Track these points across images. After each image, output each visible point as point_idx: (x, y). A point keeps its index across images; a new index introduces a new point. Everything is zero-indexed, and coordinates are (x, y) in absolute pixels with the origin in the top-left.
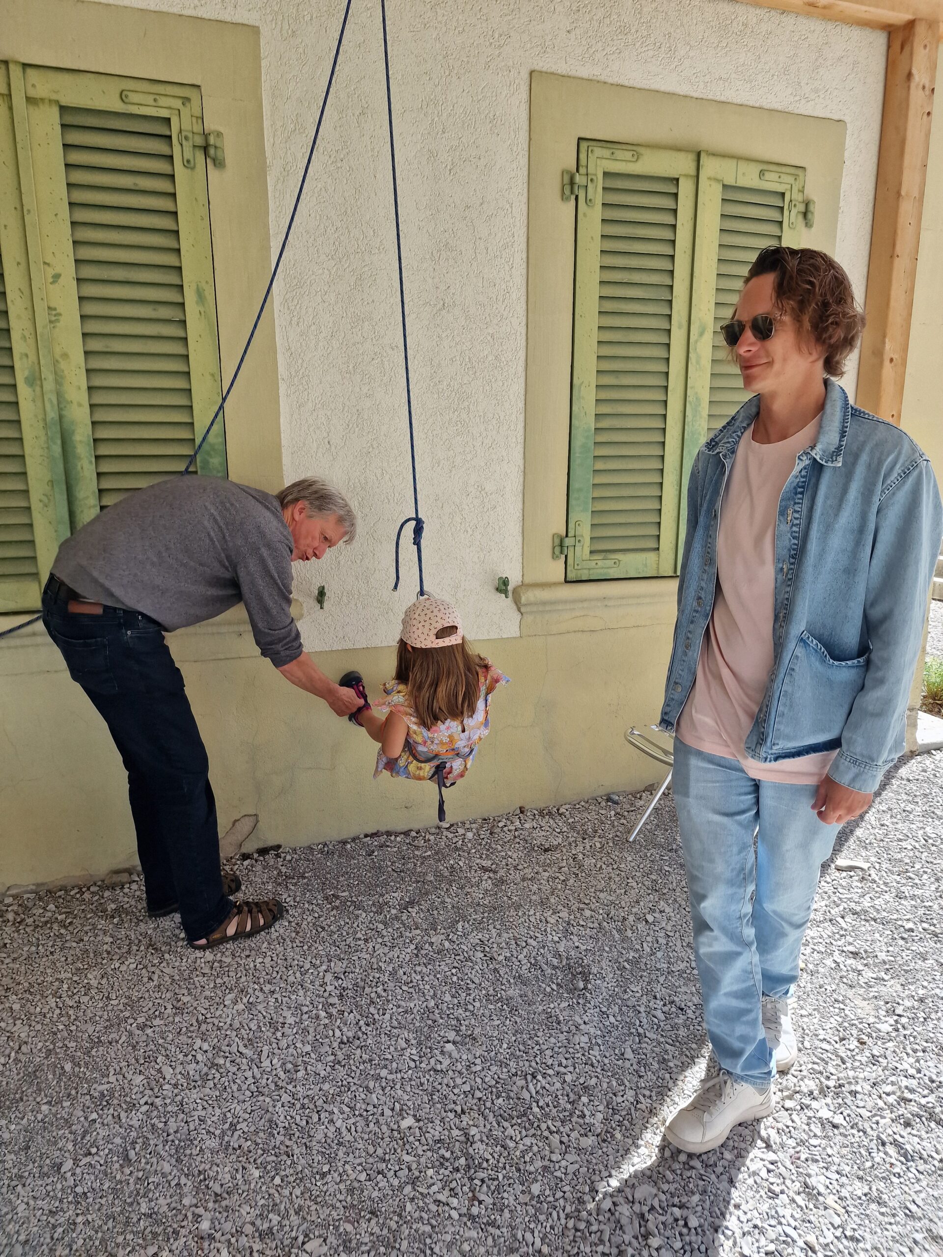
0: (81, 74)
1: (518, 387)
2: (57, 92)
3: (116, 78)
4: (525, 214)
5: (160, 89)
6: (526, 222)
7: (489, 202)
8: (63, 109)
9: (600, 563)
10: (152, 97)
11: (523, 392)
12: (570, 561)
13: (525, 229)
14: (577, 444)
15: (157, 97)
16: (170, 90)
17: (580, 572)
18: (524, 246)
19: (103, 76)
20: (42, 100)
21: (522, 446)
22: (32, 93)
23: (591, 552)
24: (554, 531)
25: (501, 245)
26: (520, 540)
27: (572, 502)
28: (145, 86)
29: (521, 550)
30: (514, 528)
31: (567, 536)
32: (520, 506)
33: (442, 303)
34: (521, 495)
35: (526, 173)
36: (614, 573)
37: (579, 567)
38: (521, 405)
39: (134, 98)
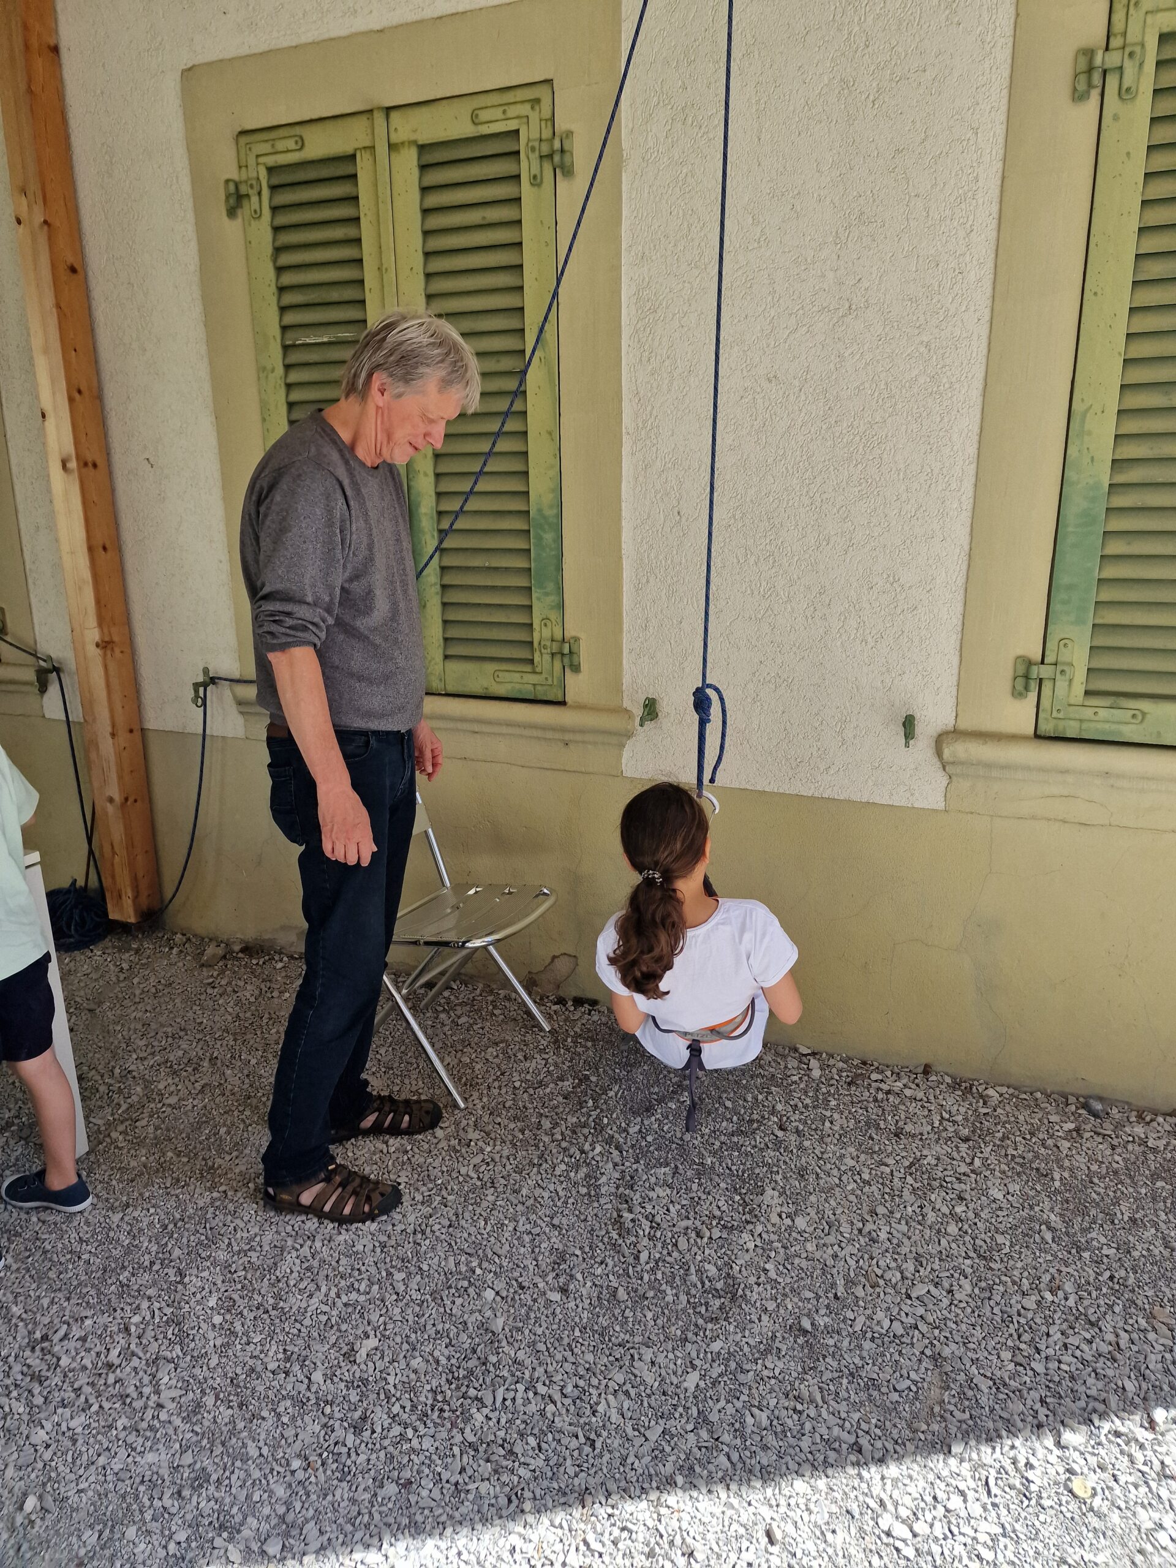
0: (437, 103)
1: (970, 422)
2: (415, 131)
3: (469, 97)
4: (1001, 140)
5: (509, 97)
6: (1002, 152)
7: (936, 136)
8: (422, 148)
9: (1103, 713)
10: (501, 109)
11: (977, 430)
12: (1045, 703)
13: (1000, 164)
14: (1072, 512)
15: (506, 107)
16: (520, 95)
17: (1061, 724)
18: (995, 192)
19: (456, 100)
20: (403, 143)
21: (970, 514)
22: (394, 138)
23: (1087, 693)
24: (1020, 652)
25: (952, 199)
26: (955, 661)
27: (1056, 607)
28: (495, 99)
29: (955, 678)
30: (948, 643)
31: (1042, 662)
32: (960, 608)
33: (847, 306)
34: (962, 592)
35: (1006, 73)
36: (1130, 733)
37: (1061, 715)
38: (972, 450)
39: (484, 115)
